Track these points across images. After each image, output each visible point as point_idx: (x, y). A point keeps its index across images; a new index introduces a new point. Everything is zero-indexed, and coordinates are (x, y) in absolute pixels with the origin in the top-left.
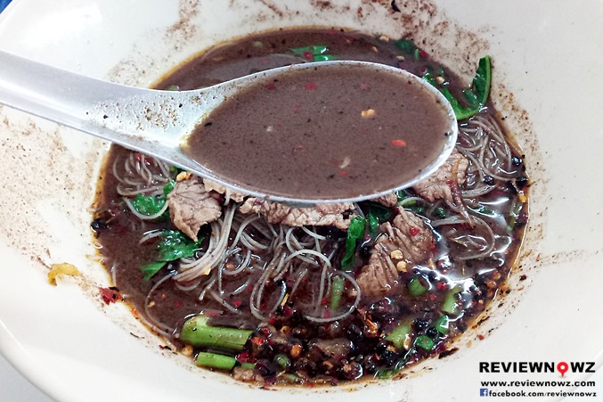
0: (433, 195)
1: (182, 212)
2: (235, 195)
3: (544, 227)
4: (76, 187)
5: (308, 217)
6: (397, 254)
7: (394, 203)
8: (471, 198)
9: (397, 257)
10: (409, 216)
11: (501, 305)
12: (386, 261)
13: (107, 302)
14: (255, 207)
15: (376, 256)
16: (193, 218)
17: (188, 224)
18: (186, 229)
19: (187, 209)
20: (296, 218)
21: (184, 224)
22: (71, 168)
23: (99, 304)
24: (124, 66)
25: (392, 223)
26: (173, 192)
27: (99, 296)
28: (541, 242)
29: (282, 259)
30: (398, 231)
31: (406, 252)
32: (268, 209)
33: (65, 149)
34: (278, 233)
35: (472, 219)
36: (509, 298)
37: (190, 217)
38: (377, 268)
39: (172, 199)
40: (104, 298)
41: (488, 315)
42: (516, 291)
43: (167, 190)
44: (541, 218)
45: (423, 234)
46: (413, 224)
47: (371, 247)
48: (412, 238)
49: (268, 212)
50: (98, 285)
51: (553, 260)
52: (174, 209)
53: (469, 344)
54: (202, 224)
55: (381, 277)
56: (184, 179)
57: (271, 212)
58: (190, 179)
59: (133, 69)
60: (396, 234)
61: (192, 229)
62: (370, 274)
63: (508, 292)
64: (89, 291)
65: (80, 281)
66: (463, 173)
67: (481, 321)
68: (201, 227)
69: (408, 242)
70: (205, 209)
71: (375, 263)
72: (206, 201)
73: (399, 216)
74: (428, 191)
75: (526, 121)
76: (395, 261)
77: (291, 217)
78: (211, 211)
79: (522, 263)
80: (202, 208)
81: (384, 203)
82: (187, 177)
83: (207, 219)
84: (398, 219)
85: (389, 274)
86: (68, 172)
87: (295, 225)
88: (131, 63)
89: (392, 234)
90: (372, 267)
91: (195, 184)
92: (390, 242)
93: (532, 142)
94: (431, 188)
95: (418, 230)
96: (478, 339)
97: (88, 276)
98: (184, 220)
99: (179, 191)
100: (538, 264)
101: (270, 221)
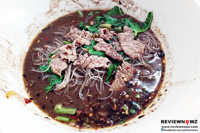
0: (135, 57)
1: (55, 67)
2: (71, 59)
3: (172, 73)
4: (16, 65)
5: (95, 65)
6: (123, 76)
7: (122, 60)
8: (147, 58)
9: (124, 77)
10: (126, 63)
11: (159, 100)
12: (120, 78)
13: (27, 103)
14: (78, 63)
15: (117, 77)
16: (59, 69)
17: (58, 71)
18: (57, 73)
19: (56, 66)
20: (91, 66)
21: (56, 71)
22: (14, 59)
23: (24, 104)
24: (32, 25)
25: (121, 66)
26: (51, 62)
27: (24, 101)
28: (172, 78)
29: (88, 80)
30: (123, 68)
31: (126, 75)
32: (82, 63)
33: (13, 53)
34: (86, 71)
35: (146, 64)
36: (161, 97)
37: (58, 68)
38: (118, 81)
39: (51, 64)
40: (26, 102)
41: (155, 103)
42: (164, 95)
43: (49, 62)
44: (171, 70)
45: (131, 69)
46: (128, 66)
47: (115, 74)
48: (128, 70)
49: (82, 64)
50: (24, 98)
51: (176, 84)
52: (52, 67)
53: (148, 113)
54: (62, 70)
55: (119, 83)
56: (54, 57)
57: (83, 64)
58: (56, 57)
59: (35, 26)
60: (122, 69)
61: (59, 72)
62: (115, 83)
63: (161, 95)
64: (21, 100)
65: (18, 96)
66: (144, 49)
67: (152, 105)
68: (62, 71)
69: (126, 71)
70: (62, 65)
71: (117, 79)
72: (62, 62)
73: (123, 63)
74: (133, 56)
75: (165, 38)
76: (123, 78)
77: (90, 65)
78: (64, 66)
79: (165, 85)
80: (61, 65)
81: (119, 60)
82: (55, 56)
83: (64, 69)
84: (123, 64)
85: (121, 82)
86: (14, 61)
87: (91, 68)
88: (34, 24)
89: (121, 69)
90: (116, 81)
91: (58, 58)
92: (121, 72)
93: (167, 45)
94: (134, 55)
95: (130, 67)
96: (151, 112)
97: (20, 95)
98: (56, 70)
99: (53, 61)
100: (171, 85)
101: (83, 67)
